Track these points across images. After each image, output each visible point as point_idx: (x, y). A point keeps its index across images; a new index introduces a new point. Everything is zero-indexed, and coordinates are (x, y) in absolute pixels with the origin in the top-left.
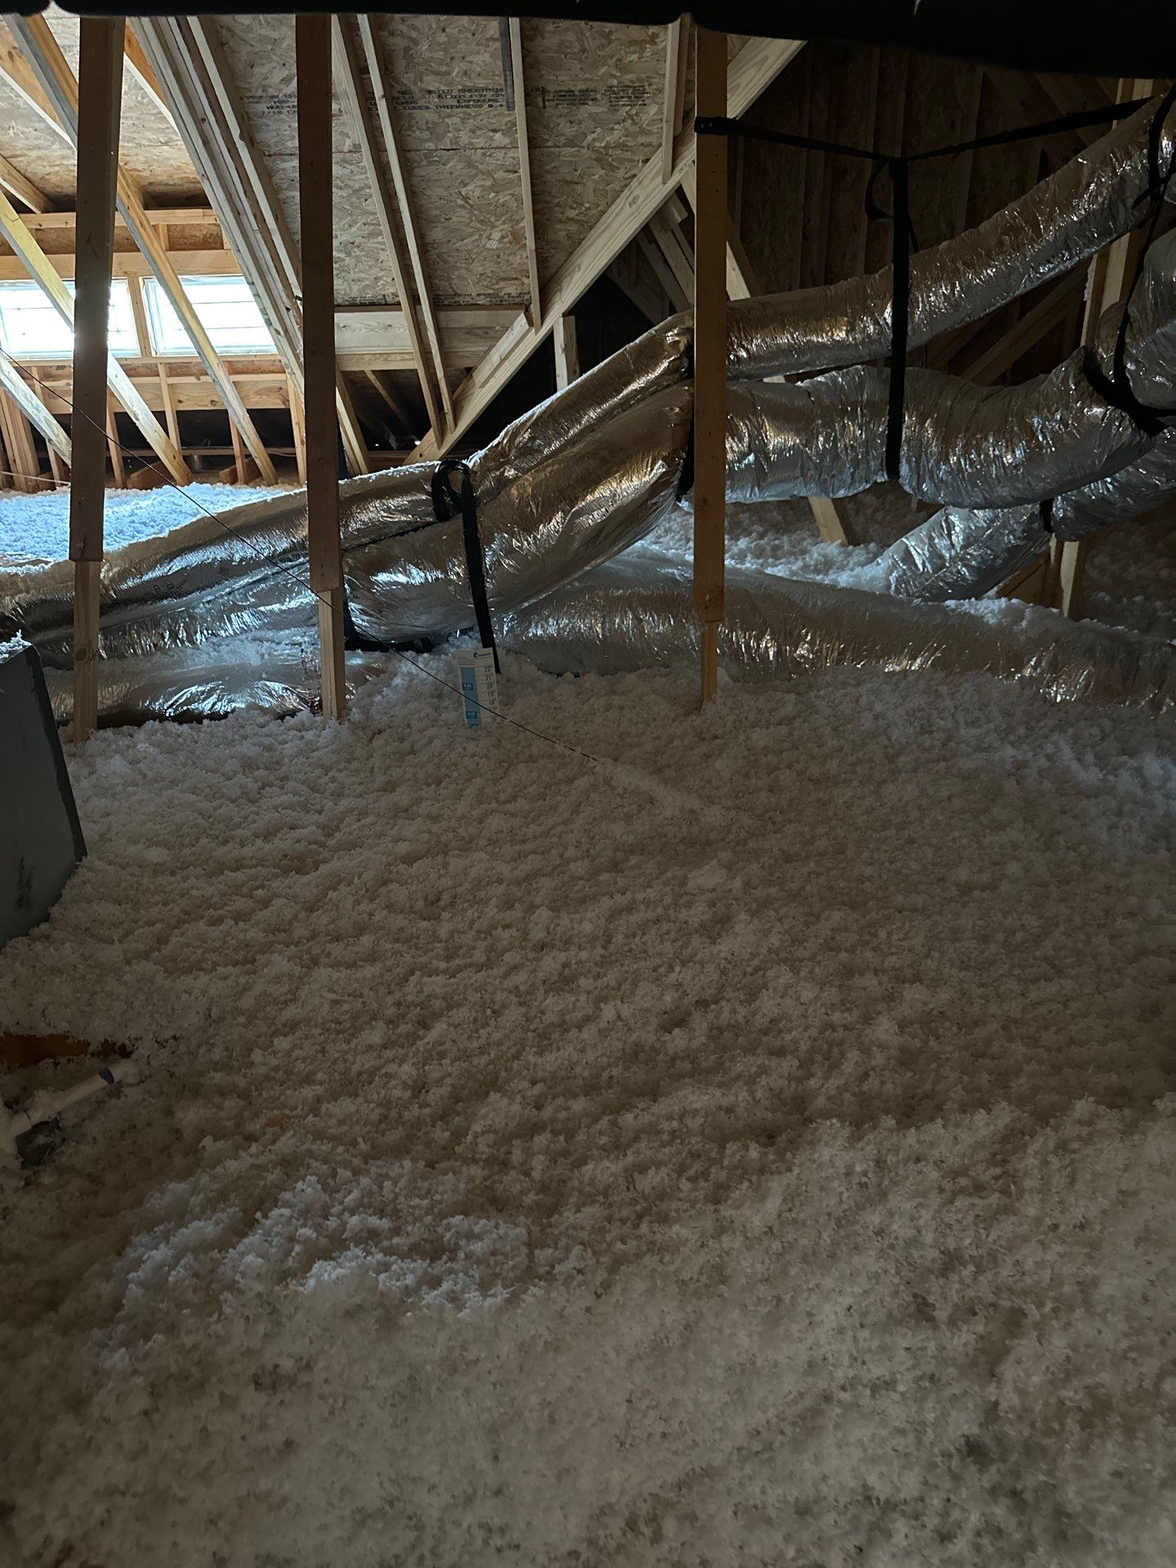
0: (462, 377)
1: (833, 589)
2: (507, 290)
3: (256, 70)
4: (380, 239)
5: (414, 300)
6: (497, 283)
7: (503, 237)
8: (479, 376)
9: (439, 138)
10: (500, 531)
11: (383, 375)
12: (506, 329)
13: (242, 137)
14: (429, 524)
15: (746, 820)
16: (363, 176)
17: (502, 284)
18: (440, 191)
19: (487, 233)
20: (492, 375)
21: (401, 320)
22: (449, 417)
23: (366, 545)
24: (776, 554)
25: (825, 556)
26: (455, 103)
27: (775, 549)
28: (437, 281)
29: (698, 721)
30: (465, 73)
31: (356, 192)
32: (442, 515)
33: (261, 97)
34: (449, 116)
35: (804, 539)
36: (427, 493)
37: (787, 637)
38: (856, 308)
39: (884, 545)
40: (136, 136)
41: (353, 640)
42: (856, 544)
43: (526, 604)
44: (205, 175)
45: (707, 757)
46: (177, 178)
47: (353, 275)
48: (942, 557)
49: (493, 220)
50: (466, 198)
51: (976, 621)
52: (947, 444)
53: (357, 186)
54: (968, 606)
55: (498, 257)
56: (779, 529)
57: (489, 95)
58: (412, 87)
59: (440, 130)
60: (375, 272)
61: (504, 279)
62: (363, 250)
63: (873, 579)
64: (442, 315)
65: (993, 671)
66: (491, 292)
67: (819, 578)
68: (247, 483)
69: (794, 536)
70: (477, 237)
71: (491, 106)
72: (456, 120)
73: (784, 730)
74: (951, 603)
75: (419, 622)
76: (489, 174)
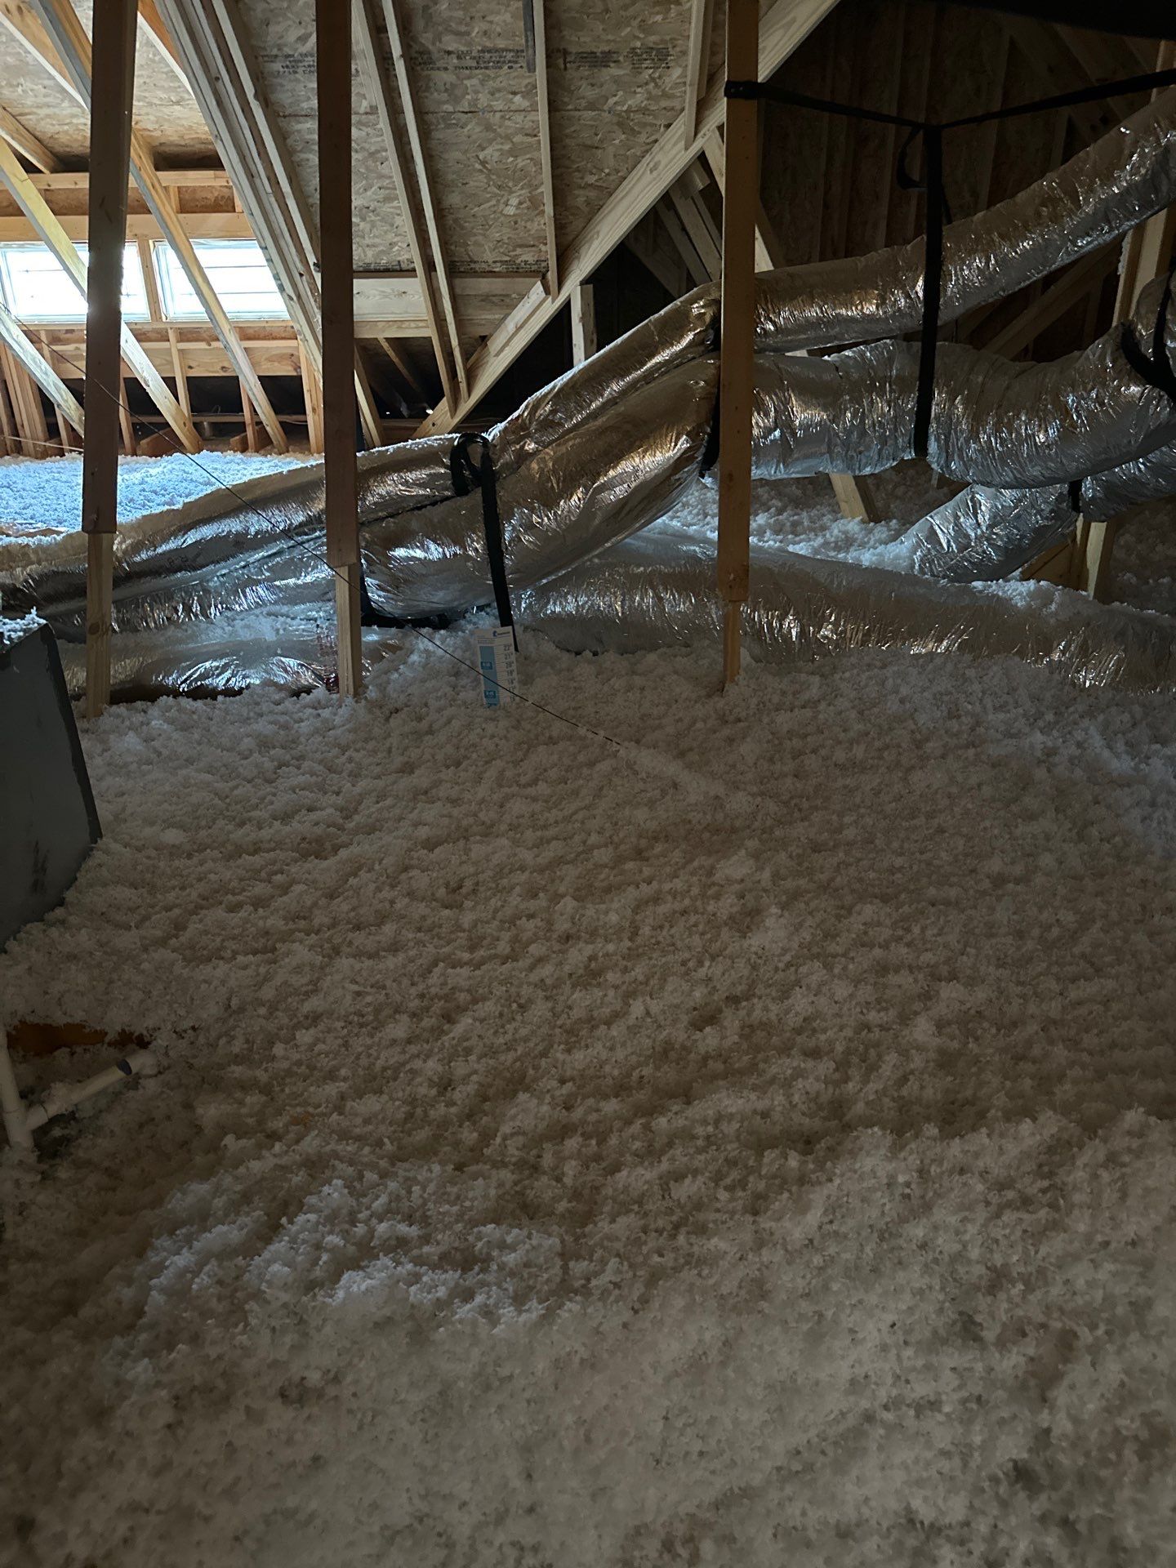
0: (475, 346)
1: (856, 568)
2: (524, 258)
3: (272, 29)
4: (395, 203)
5: (430, 267)
6: (514, 250)
7: (520, 203)
8: (494, 345)
9: (456, 100)
10: (520, 506)
11: (395, 342)
12: (522, 297)
13: (256, 96)
14: (447, 498)
15: (771, 806)
16: (379, 139)
17: (519, 251)
18: (457, 155)
19: (505, 199)
20: (507, 344)
21: (415, 286)
22: (463, 386)
23: (383, 519)
24: (795, 529)
25: (845, 533)
26: (475, 64)
27: (795, 524)
28: (453, 247)
29: (721, 703)
30: (485, 33)
31: (372, 155)
32: (461, 489)
33: (276, 56)
34: (469, 78)
35: (824, 515)
36: (446, 467)
37: (811, 617)
38: (887, 280)
39: (907, 522)
40: (147, 94)
41: (369, 615)
42: (877, 521)
43: (544, 581)
44: (218, 136)
45: (730, 740)
46: (190, 136)
47: (368, 241)
48: (967, 536)
49: (510, 184)
50: (483, 163)
51: (1003, 603)
52: (977, 421)
53: (373, 149)
54: (994, 587)
55: (516, 223)
56: (799, 504)
57: (509, 56)
58: (431, 47)
59: (458, 92)
60: (390, 237)
61: (521, 246)
62: (378, 215)
63: (897, 557)
64: (457, 281)
65: (1022, 654)
66: (508, 259)
67: (841, 556)
68: (257, 451)
69: (814, 512)
70: (493, 202)
71: (510, 68)
72: (475, 81)
73: (808, 713)
74: (978, 584)
75: (437, 598)
76: (508, 138)
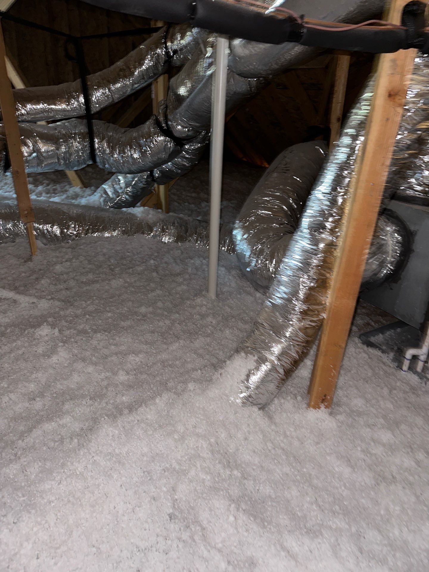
1: (78, 206)
15: (57, 303)
24: (55, 192)
25: (75, 192)
29: (30, 264)
35: (65, 186)
37: (63, 226)
39: (97, 188)
42: (86, 187)
45: (37, 279)
48: (118, 192)
51: (133, 215)
52: (113, 149)
54: (131, 210)
56: (55, 182)
63: (94, 201)
65: (143, 233)
67: (73, 201)
69: (62, 185)
73: (69, 264)
74: (124, 209)
